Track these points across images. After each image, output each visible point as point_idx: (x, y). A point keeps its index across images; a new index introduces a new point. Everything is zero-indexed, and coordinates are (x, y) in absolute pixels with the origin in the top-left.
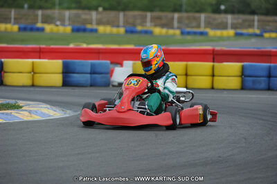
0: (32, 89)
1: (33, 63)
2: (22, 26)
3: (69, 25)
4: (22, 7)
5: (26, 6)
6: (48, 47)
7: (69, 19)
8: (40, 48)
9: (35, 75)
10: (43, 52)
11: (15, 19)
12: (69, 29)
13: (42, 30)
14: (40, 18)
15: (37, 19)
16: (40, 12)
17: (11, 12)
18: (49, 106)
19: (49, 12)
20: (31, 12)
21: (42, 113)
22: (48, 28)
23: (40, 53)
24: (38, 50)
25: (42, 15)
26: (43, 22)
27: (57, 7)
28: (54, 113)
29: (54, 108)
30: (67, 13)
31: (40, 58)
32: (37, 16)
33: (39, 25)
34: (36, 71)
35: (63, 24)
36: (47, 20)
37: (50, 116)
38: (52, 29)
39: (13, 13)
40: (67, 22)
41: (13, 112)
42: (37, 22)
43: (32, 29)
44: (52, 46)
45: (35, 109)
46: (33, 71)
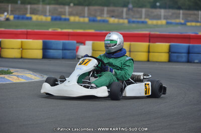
0: (21, 60)
1: (22, 42)
2: (16, 16)
3: (49, 15)
4: (16, 3)
5: (19, 2)
6: (33, 31)
7: (50, 12)
8: (27, 32)
9: (24, 50)
10: (29, 34)
11: (11, 11)
12: (49, 18)
13: (30, 19)
14: (29, 11)
15: (27, 12)
16: (29, 6)
17: (8, 6)
18: (31, 72)
19: (35, 6)
20: (22, 6)
21: (26, 77)
22: (34, 17)
23: (27, 35)
25: (31, 8)
26: (31, 13)
27: (41, 3)
28: (34, 77)
29: (35, 74)
30: (48, 7)
31: (27, 38)
32: (26, 9)
33: (28, 15)
34: (24, 47)
35: (45, 15)
36: (34, 12)
37: (32, 79)
38: (37, 19)
39: (10, 7)
40: (48, 14)
41: (6, 76)
42: (26, 14)
43: (23, 18)
44: (36, 30)
45: (22, 74)
46: (22, 47)
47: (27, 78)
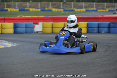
0: (1, 35)
1: (1, 24)
3: (18, 8)
6: (8, 17)
7: (18, 6)
10: (6, 20)
12: (18, 10)
13: (7, 10)
15: (5, 6)
16: (6, 3)
18: (7, 42)
19: (10, 3)
20: (2, 3)
22: (9, 10)
23: (5, 20)
24: (4, 19)
25: (7, 4)
26: (7, 7)
27: (13, 1)
28: (9, 45)
29: (9, 42)
30: (17, 3)
31: (4, 22)
33: (6, 8)
34: (2, 27)
35: (16, 8)
36: (9, 6)
37: (7, 46)
38: (11, 10)
40: (17, 7)
42: (5, 7)
43: (2, 10)
44: (9, 17)
45: (1, 43)
46: (1, 28)
47: (4, 45)
